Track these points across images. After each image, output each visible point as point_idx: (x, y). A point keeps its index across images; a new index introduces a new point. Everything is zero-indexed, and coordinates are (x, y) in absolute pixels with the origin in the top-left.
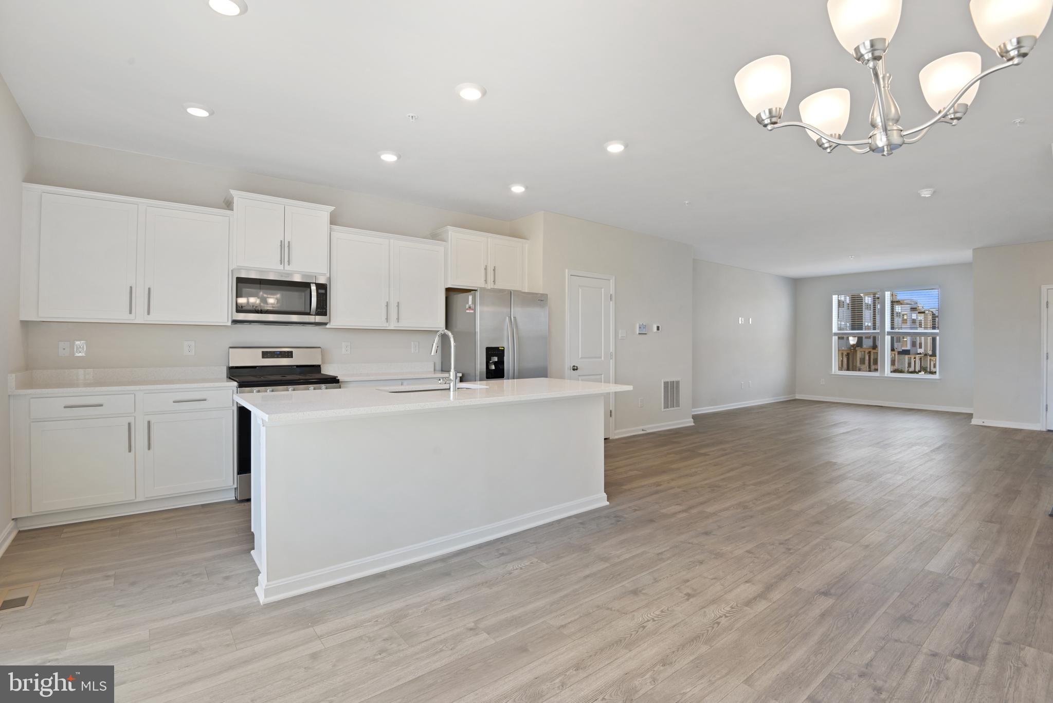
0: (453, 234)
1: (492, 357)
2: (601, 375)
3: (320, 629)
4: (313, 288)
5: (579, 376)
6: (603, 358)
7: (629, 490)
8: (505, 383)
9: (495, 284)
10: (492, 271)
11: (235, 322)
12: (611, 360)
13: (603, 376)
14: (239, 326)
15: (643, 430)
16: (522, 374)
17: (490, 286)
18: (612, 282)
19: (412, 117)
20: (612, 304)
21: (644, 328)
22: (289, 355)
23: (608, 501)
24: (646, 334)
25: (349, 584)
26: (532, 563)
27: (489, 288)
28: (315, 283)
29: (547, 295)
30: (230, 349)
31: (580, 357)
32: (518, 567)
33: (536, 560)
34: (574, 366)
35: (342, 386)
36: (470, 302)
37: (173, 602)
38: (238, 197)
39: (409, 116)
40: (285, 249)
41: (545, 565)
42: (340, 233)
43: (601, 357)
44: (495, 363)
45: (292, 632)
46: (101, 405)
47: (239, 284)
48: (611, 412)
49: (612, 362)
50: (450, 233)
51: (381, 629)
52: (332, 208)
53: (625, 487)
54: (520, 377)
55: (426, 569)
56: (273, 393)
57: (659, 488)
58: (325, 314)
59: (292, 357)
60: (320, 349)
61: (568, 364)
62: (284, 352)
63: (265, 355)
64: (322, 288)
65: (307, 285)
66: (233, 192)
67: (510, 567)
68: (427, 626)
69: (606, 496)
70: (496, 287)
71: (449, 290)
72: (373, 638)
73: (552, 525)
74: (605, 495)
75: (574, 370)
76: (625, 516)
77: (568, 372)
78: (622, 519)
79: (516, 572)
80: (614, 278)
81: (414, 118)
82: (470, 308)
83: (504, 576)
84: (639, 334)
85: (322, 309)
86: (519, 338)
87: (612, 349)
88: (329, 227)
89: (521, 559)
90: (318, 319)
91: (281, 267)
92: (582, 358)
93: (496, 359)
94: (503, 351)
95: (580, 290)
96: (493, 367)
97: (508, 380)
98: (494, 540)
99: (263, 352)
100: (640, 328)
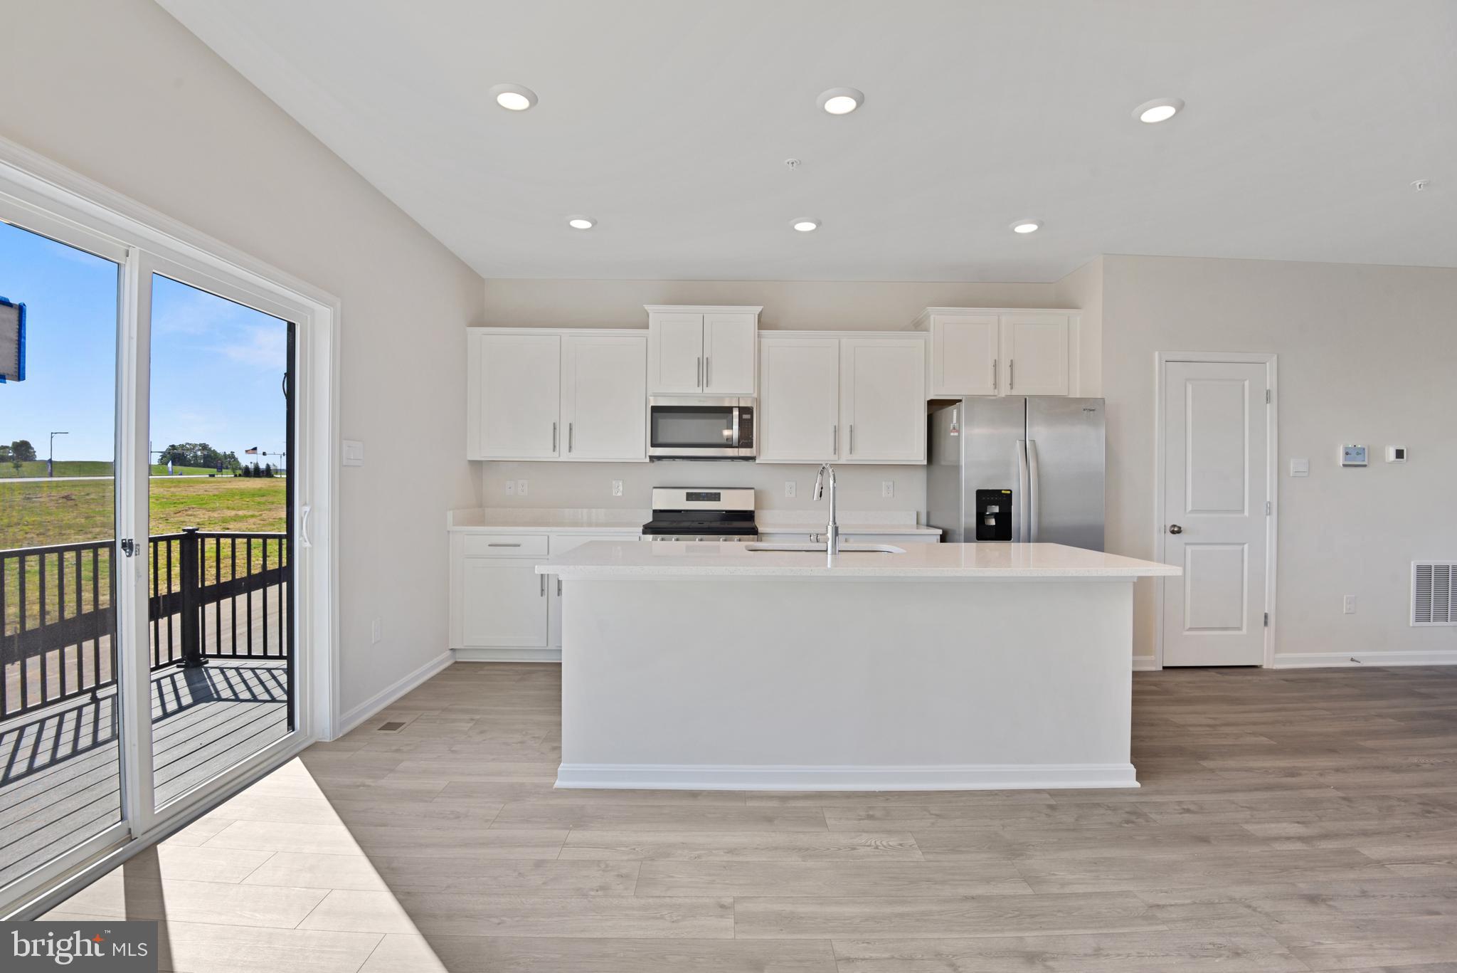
0: (938, 317)
1: (989, 507)
2: (1244, 544)
3: (575, 836)
4: (736, 413)
5: (1186, 544)
6: (1246, 513)
7: (1212, 771)
8: (1013, 547)
9: (1012, 388)
10: (1008, 369)
11: (652, 458)
12: (1268, 517)
13: (1246, 546)
14: (657, 463)
15: (1352, 660)
16: (1044, 535)
17: (1004, 391)
18: (1271, 367)
19: (793, 163)
20: (1270, 410)
21: (1358, 454)
22: (716, 497)
23: (1137, 780)
24: (1365, 466)
25: (653, 793)
26: (901, 845)
27: (1003, 395)
28: (739, 407)
29: (1103, 399)
30: (654, 490)
31: (1189, 508)
32: (873, 843)
33: (912, 841)
34: (1174, 526)
35: (763, 538)
36: (955, 421)
37: (494, 759)
38: (656, 312)
39: (788, 163)
40: (704, 368)
41: (918, 855)
42: (772, 339)
43: (1243, 511)
44: (996, 516)
45: (548, 828)
46: (519, 546)
47: (654, 414)
48: (1266, 616)
49: (1270, 522)
50: (932, 317)
51: (629, 860)
52: (762, 307)
53: (1205, 763)
54: (1039, 539)
55: (750, 804)
56: (678, 542)
57: (1290, 780)
58: (750, 445)
59: (719, 500)
60: (753, 491)
61: (1159, 521)
62: (711, 493)
63: (690, 497)
64: (745, 411)
65: (729, 410)
66: (647, 307)
67: (864, 838)
68: (678, 879)
69: (1135, 770)
70: (1014, 393)
71: (931, 404)
72: (610, 868)
73: (996, 794)
74: (1133, 770)
75: (1173, 532)
76: (1153, 816)
77: (1159, 538)
78: (1140, 820)
79: (862, 851)
80: (1275, 358)
81: (795, 164)
82: (954, 428)
83: (840, 849)
84: (1344, 465)
85: (746, 439)
86: (1039, 476)
87: (1270, 495)
88: (756, 334)
89: (889, 832)
90: (744, 452)
91: (699, 390)
92: (1192, 511)
93: (996, 509)
94: (1010, 496)
95: (1190, 388)
96: (992, 522)
97: (1018, 544)
98: (880, 792)
99: (687, 493)
100: (1347, 454)
